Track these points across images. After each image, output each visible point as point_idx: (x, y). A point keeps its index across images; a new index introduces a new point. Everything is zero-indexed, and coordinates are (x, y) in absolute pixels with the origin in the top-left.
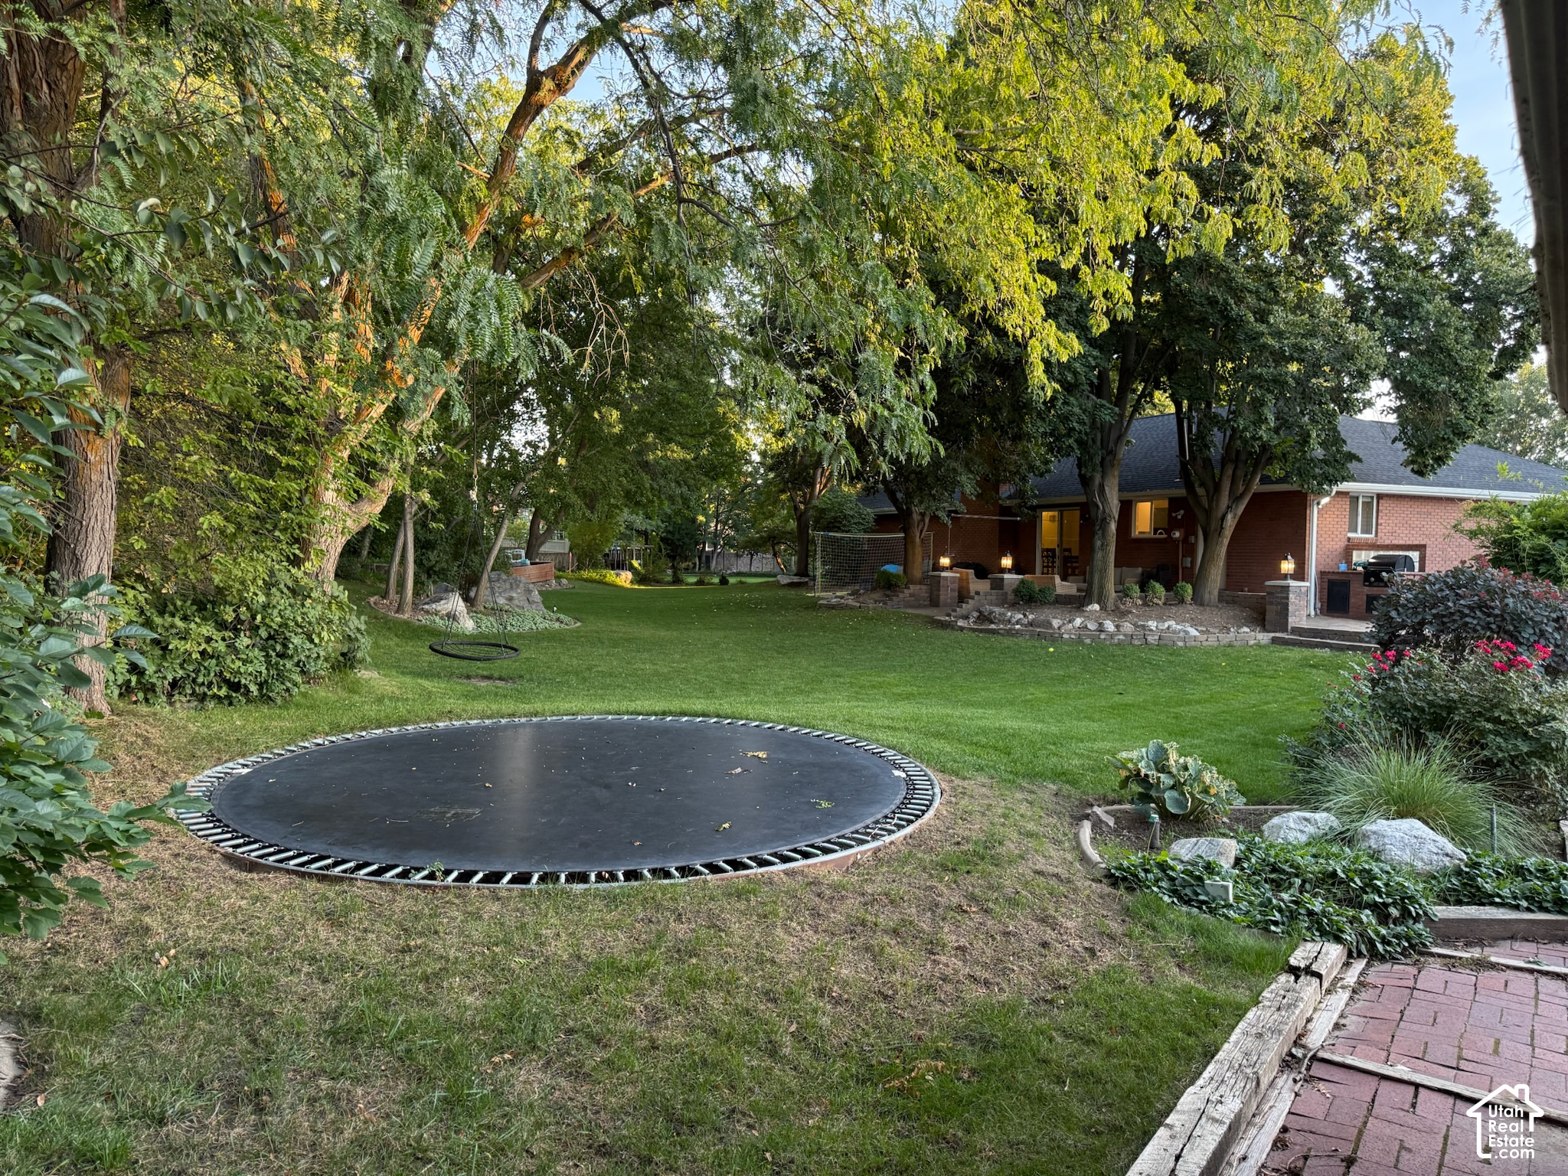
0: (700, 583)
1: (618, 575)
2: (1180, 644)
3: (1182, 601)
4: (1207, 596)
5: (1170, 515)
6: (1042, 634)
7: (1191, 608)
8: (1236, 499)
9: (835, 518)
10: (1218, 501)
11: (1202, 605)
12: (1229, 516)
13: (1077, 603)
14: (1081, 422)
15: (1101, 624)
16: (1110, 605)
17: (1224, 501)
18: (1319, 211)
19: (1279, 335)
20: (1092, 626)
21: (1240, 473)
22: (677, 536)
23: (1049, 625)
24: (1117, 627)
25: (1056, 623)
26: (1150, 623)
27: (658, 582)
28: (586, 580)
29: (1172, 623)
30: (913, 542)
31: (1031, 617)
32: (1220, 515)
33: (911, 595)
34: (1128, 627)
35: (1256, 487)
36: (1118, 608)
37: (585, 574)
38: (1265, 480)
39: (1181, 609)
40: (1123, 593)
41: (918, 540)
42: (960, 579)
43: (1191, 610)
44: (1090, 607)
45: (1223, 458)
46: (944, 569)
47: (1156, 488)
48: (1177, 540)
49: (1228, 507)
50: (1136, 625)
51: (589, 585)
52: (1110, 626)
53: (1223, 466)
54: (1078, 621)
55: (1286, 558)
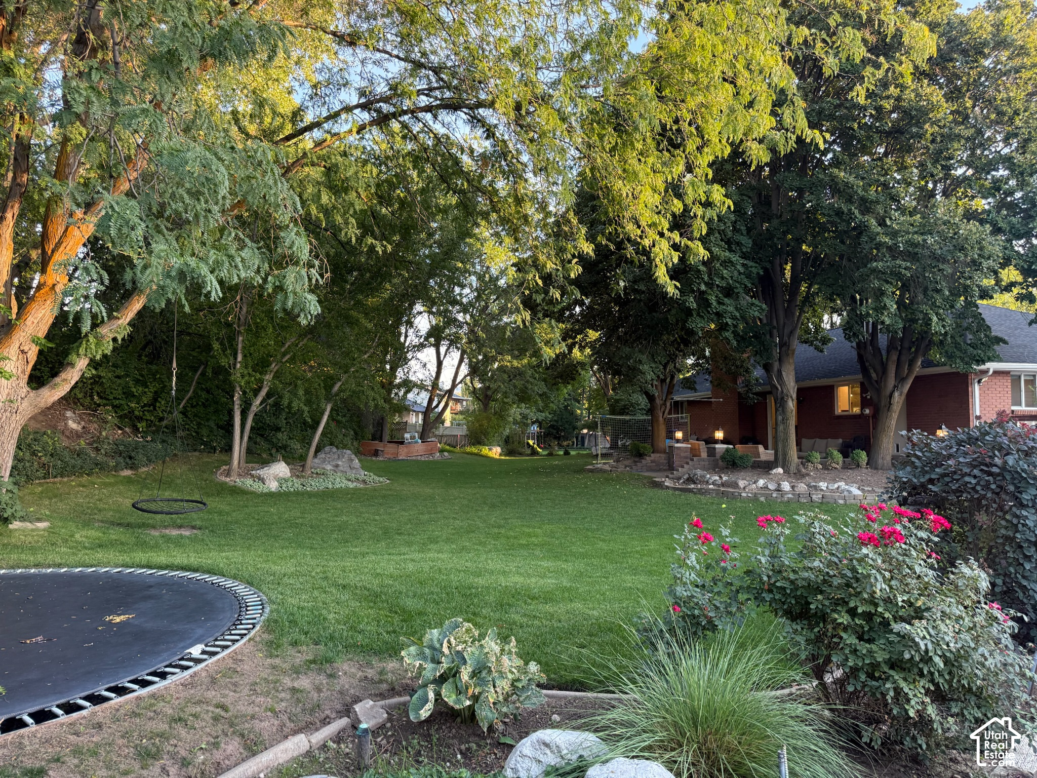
0: (550, 454)
1: (490, 449)
2: (841, 502)
3: (858, 466)
4: (880, 461)
5: (862, 397)
6: (728, 493)
7: (864, 471)
8: (901, 380)
9: (625, 406)
10: (886, 381)
11: (876, 469)
12: (896, 394)
13: (767, 467)
14: (734, 318)
15: (779, 485)
16: (793, 469)
17: (891, 382)
18: (930, 131)
19: (894, 234)
20: (772, 486)
21: (905, 358)
22: (560, 423)
23: (736, 485)
24: (793, 487)
25: (742, 483)
26: (821, 484)
27: (521, 454)
28: (468, 453)
29: (842, 484)
30: (658, 421)
31: (725, 478)
32: (888, 393)
33: (652, 462)
34: (802, 487)
35: (918, 370)
36: (799, 471)
37: (468, 449)
38: (928, 364)
39: (856, 472)
40: (805, 459)
41: (661, 419)
42: (691, 449)
43: (865, 473)
44: (774, 471)
45: (888, 347)
46: (678, 441)
47: (850, 374)
48: (867, 416)
49: (895, 386)
50: (809, 486)
51: (469, 456)
52: (786, 486)
53: (888, 352)
54: (761, 482)
55: (941, 428)
